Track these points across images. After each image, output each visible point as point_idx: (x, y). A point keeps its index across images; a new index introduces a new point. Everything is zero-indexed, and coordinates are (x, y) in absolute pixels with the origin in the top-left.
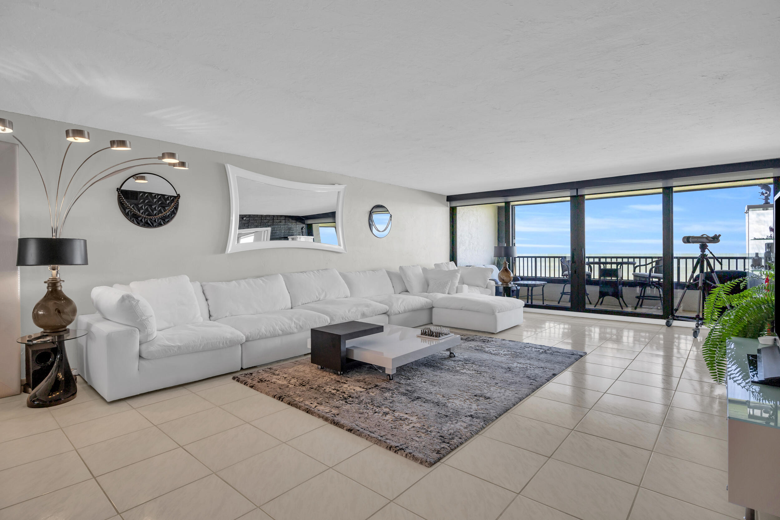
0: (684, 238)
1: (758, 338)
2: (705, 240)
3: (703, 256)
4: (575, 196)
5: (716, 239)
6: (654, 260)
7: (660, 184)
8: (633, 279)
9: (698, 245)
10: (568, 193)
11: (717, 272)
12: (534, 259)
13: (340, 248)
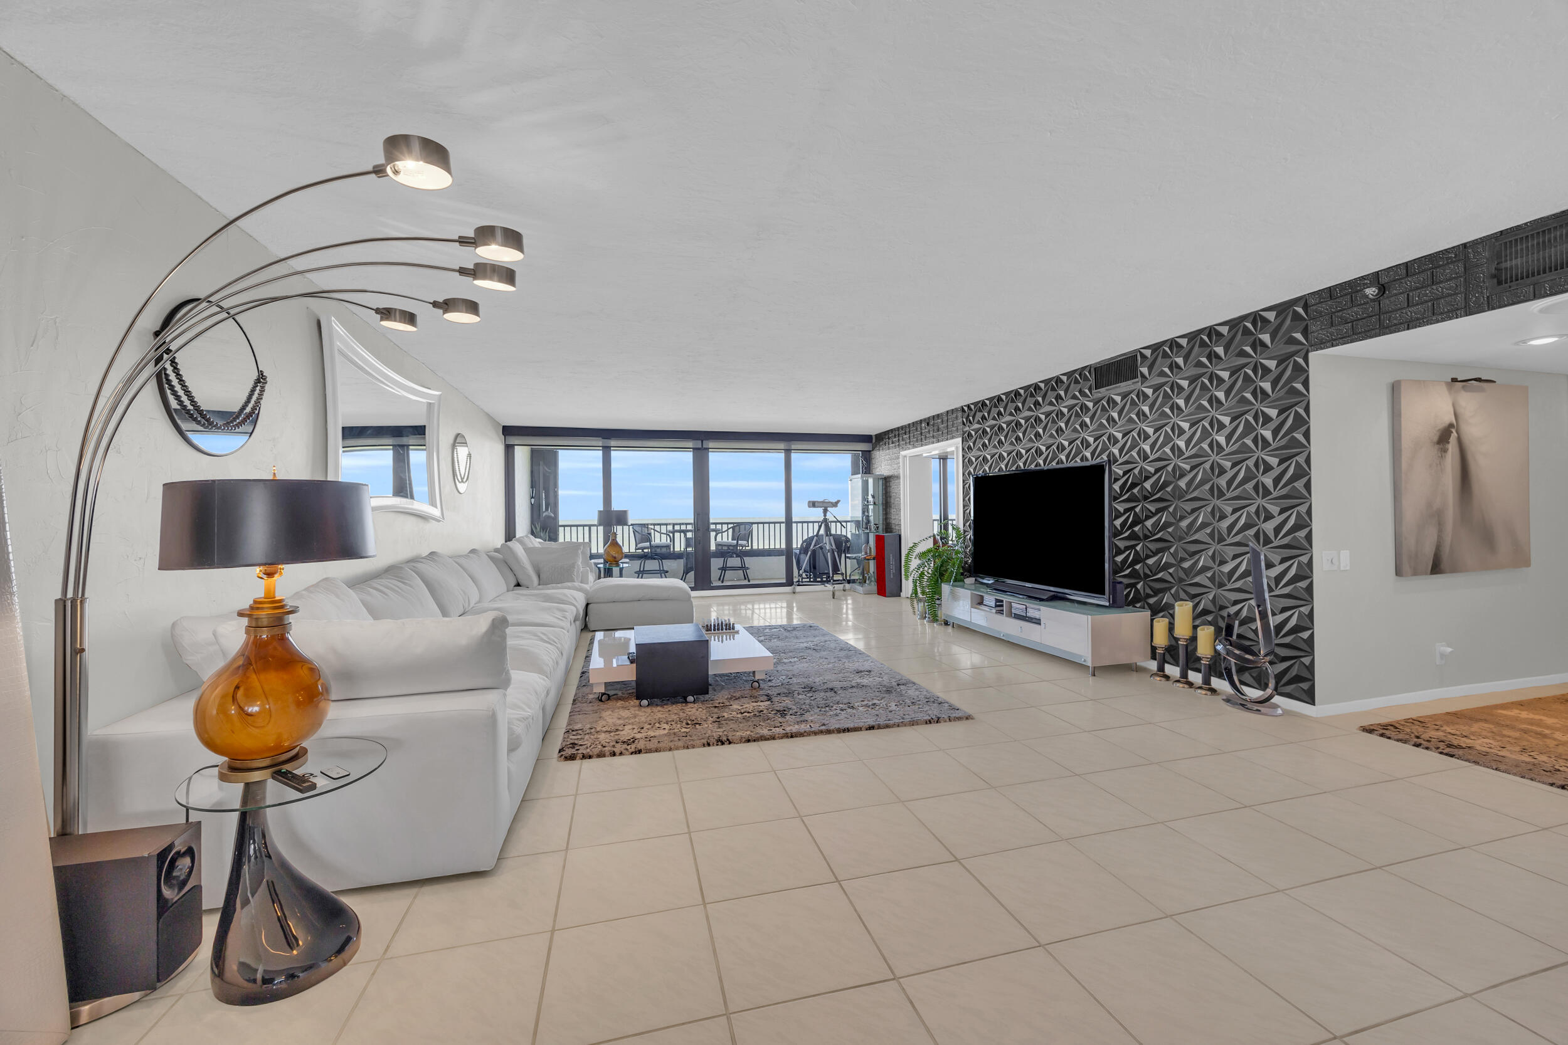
0: (809, 502)
1: (965, 580)
2: (825, 505)
3: (825, 521)
4: (699, 449)
5: (835, 504)
6: (730, 526)
7: (782, 445)
8: (714, 549)
9: (821, 510)
10: (690, 444)
11: (834, 535)
12: (587, 529)
13: (436, 512)
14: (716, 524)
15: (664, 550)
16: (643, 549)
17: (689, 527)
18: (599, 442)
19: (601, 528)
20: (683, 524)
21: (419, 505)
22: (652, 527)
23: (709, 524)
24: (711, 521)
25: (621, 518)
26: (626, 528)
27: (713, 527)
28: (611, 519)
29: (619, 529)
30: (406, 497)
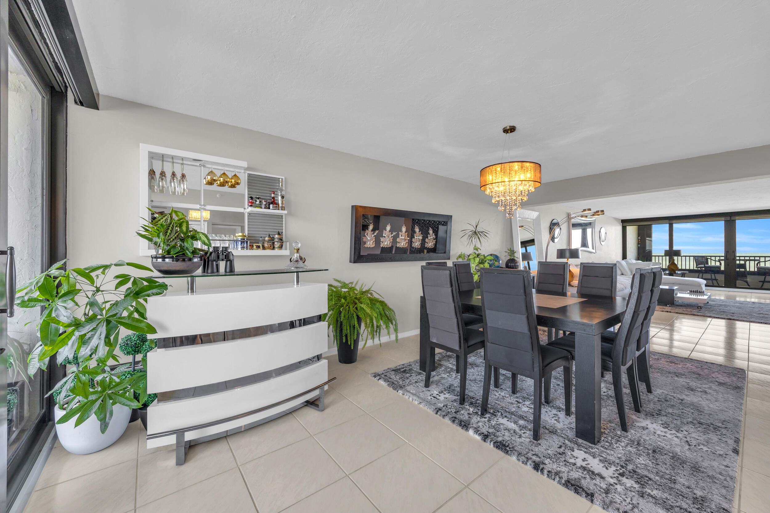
4: (728, 220)
13: (594, 251)
14: (740, 257)
15: (717, 269)
16: (700, 268)
17: (722, 258)
18: (667, 221)
19: (668, 258)
20: (717, 256)
21: (590, 249)
22: (710, 258)
23: (735, 257)
24: (737, 255)
25: (678, 253)
26: (680, 258)
27: (738, 258)
28: (672, 253)
29: (675, 258)
30: (587, 247)
